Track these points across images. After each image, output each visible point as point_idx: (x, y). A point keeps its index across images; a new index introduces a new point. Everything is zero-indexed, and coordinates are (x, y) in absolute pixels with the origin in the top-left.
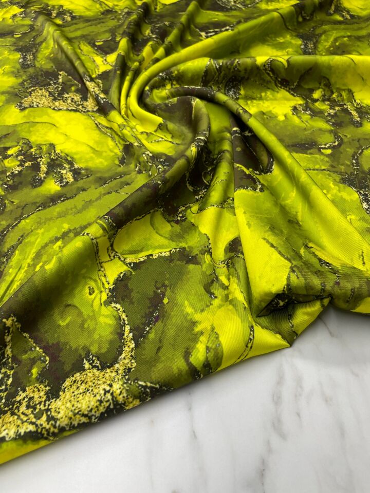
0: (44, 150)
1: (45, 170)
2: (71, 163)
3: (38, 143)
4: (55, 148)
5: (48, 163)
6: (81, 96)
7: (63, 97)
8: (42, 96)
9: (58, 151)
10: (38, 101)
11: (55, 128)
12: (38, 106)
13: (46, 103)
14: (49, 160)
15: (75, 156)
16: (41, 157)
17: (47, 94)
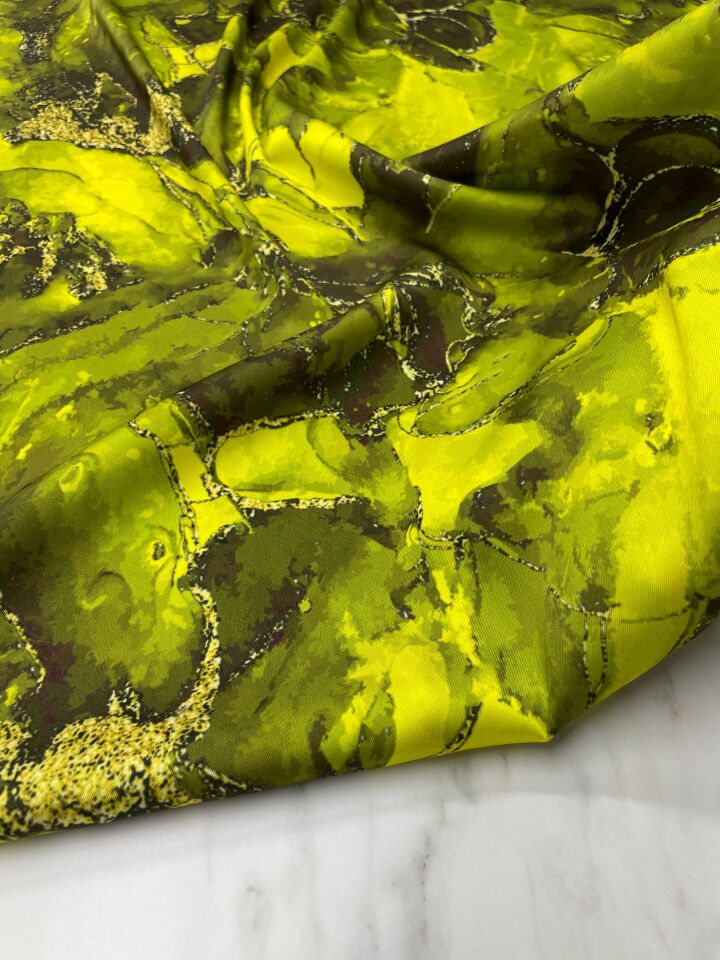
0: (54, 225)
1: (52, 264)
2: (104, 254)
3: (43, 210)
4: (74, 222)
5: (59, 250)
6: (136, 123)
7: (100, 123)
8: (58, 118)
9: (80, 229)
10: (49, 128)
11: (78, 182)
12: (48, 138)
13: (66, 133)
14: (61, 246)
15: (114, 241)
16: (46, 239)
17: (69, 115)
